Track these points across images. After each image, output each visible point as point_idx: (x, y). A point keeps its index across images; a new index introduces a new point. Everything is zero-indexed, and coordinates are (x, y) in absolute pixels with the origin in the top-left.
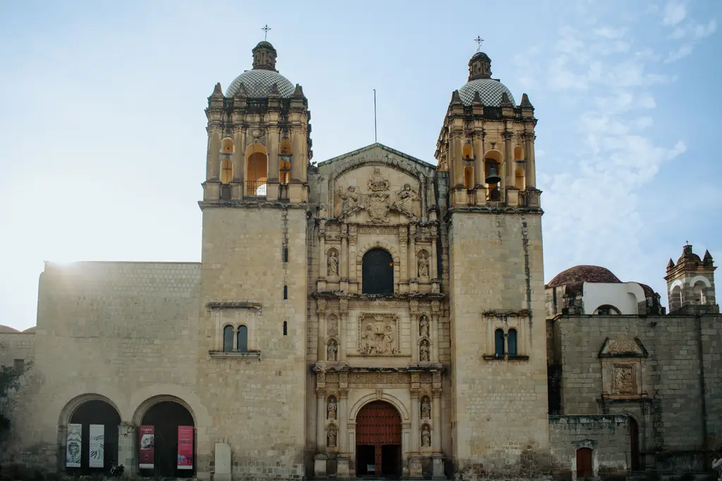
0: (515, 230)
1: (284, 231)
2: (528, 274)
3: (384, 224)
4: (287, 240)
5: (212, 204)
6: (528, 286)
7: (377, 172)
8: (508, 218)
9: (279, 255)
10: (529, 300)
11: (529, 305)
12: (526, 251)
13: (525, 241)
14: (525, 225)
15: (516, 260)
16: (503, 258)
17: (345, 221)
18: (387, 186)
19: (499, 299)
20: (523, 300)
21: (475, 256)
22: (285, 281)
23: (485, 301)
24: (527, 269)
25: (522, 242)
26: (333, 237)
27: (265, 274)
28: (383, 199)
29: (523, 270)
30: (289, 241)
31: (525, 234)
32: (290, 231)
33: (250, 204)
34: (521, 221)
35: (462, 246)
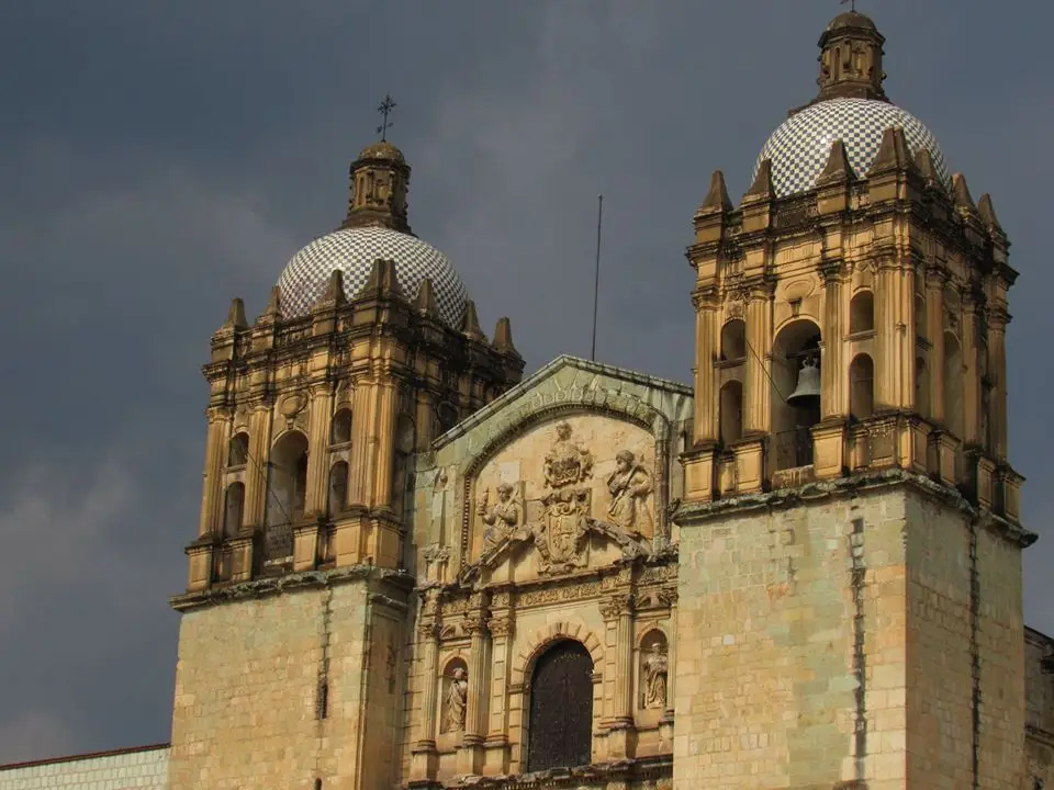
0: (832, 545)
1: (323, 641)
2: (861, 676)
3: (576, 572)
4: (326, 661)
5: (193, 600)
6: (861, 711)
7: (565, 434)
8: (815, 512)
9: (310, 703)
10: (861, 751)
11: (859, 767)
12: (859, 604)
13: (858, 576)
14: (858, 525)
15: (833, 635)
16: (799, 633)
17: (478, 585)
18: (583, 465)
19: (781, 760)
20: (845, 753)
21: (729, 640)
22: (317, 770)
23: (747, 769)
24: (860, 658)
25: (847, 579)
26: (459, 631)
27: (281, 755)
28: (573, 505)
29: (850, 663)
30: (332, 664)
31: (858, 552)
32: (335, 639)
33: (258, 588)
34: (849, 516)
35: (698, 616)
